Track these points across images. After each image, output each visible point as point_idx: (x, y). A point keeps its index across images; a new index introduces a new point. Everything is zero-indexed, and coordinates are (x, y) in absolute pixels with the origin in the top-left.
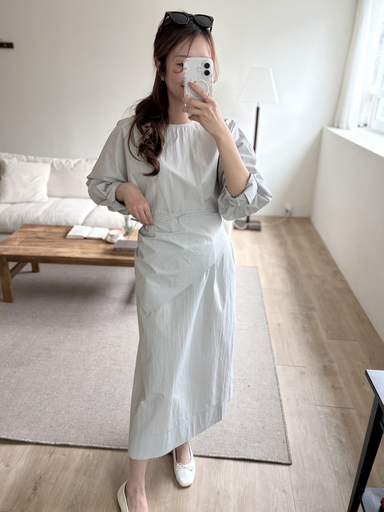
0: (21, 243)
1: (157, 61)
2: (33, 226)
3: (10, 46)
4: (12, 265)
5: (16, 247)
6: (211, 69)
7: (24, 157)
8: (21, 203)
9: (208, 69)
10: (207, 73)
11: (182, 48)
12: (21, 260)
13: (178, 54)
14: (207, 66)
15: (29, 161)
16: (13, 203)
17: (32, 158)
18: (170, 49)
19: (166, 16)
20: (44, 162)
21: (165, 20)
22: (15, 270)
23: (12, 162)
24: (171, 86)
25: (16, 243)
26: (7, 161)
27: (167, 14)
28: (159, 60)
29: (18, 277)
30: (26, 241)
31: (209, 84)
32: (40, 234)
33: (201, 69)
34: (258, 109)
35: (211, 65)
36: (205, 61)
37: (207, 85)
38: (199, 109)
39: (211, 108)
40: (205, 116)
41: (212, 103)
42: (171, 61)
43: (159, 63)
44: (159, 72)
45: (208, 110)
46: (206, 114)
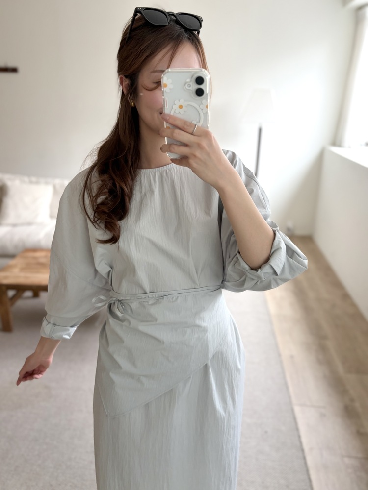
0: (22, 269)
1: (124, 78)
2: (35, 250)
3: (14, 70)
4: (11, 293)
5: (16, 275)
6: (206, 87)
7: (26, 179)
8: (23, 224)
9: (202, 87)
10: (200, 92)
11: (161, 60)
12: (20, 289)
13: (155, 69)
14: (200, 80)
15: (31, 182)
16: (14, 225)
17: (34, 179)
18: (143, 61)
19: (135, 15)
20: (47, 183)
21: (134, 20)
22: (14, 299)
23: (15, 184)
24: (146, 114)
25: (16, 271)
26: (9, 183)
27: (137, 11)
28: (126, 77)
29: (20, 304)
30: (27, 267)
31: (202, 110)
32: (43, 260)
33: (190, 86)
34: (260, 131)
35: (207, 79)
36: (196, 73)
37: (200, 111)
38: (186, 145)
39: (204, 143)
40: (195, 156)
41: (206, 135)
42: (145, 78)
43: (127, 82)
44: (127, 94)
45: (199, 146)
46: (198, 153)
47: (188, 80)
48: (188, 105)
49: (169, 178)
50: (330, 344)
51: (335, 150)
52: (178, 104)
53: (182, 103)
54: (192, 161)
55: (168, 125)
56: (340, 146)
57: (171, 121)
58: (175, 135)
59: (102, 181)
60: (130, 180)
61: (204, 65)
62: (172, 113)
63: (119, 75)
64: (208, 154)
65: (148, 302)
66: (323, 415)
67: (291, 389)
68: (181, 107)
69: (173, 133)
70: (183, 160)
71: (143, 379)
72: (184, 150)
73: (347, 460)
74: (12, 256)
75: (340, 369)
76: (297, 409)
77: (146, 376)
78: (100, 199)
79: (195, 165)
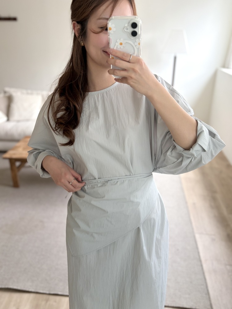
1: (76, 24)
6: (139, 30)
9: (136, 30)
10: (134, 34)
11: (105, 10)
13: (101, 17)
14: (134, 25)
18: (92, 10)
20: (38, 94)
28: (78, 23)
31: (136, 46)
33: (127, 30)
34: (175, 58)
35: (140, 24)
36: (132, 19)
37: (134, 47)
38: (124, 70)
39: (137, 68)
40: (131, 78)
42: (93, 24)
43: (78, 27)
44: (79, 37)
45: (134, 70)
46: (133, 75)
47: (126, 25)
48: (126, 42)
49: (109, 97)
50: (219, 196)
51: (225, 70)
52: (119, 42)
53: (122, 41)
55: (112, 56)
56: (228, 68)
57: (113, 53)
58: (116, 64)
59: (61, 101)
60: (80, 100)
62: (115, 48)
63: (73, 21)
64: (140, 75)
65: (97, 185)
68: (121, 44)
69: (115, 62)
70: (123, 80)
71: (95, 235)
72: (124, 74)
73: (228, 267)
74: (17, 141)
75: (225, 212)
77: (96, 233)
78: (59, 115)
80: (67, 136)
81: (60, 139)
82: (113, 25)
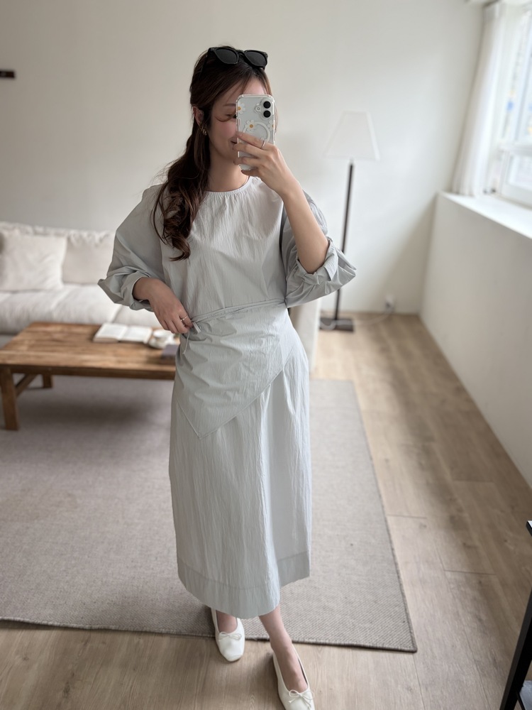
0: (31, 347)
1: (197, 109)
2: (46, 323)
3: (10, 75)
4: (17, 378)
5: (23, 353)
6: (272, 110)
7: (29, 229)
8: (25, 291)
9: (268, 109)
10: (267, 114)
11: (232, 94)
12: (29, 371)
13: (228, 103)
14: (267, 105)
15: (36, 233)
16: (14, 292)
17: (40, 229)
18: (216, 96)
20: (58, 235)
22: (22, 385)
23: (15, 235)
24: (218, 142)
25: (24, 348)
26: (6, 234)
28: (200, 109)
29: (26, 396)
30: (37, 345)
32: (57, 336)
33: (259, 109)
35: (273, 103)
36: (264, 98)
37: (268, 129)
38: (256, 157)
39: (272, 156)
40: (264, 166)
41: (273, 150)
43: (200, 113)
44: (202, 125)
45: (268, 159)
46: (266, 165)
47: (258, 104)
48: (258, 124)
52: (249, 124)
53: (252, 123)
54: (261, 171)
55: (240, 141)
57: (243, 138)
58: (246, 149)
59: (172, 197)
61: (269, 93)
64: (274, 165)
66: (423, 526)
67: (384, 498)
68: (251, 126)
69: (245, 147)
70: (253, 172)
72: (255, 162)
76: (391, 520)
78: (171, 214)
79: (263, 174)
80: (178, 248)
81: (168, 251)
82: (243, 105)
